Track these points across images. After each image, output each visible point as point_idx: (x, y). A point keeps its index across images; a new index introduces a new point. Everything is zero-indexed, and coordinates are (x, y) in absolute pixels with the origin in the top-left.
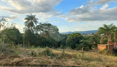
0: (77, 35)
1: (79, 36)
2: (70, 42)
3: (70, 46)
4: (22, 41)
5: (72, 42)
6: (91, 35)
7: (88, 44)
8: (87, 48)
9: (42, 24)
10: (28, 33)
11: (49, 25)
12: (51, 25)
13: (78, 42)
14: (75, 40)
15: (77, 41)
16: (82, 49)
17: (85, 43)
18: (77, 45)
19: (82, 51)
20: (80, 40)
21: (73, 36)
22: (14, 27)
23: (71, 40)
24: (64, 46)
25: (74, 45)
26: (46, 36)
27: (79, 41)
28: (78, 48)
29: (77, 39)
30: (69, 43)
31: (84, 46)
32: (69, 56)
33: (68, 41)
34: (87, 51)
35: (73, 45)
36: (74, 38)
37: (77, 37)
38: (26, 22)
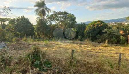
0: (100, 23)
1: (102, 25)
2: (90, 32)
3: (89, 38)
4: (33, 32)
5: (93, 33)
6: (114, 24)
7: (114, 34)
8: (112, 39)
9: (56, 13)
10: (39, 23)
11: (65, 13)
12: (67, 13)
13: (100, 33)
14: (95, 30)
15: (99, 31)
16: (107, 41)
17: (110, 34)
18: (99, 37)
19: (106, 44)
20: (103, 30)
21: (94, 26)
22: (23, 17)
23: (91, 29)
24: (82, 38)
25: (95, 36)
26: (62, 26)
27: (101, 31)
28: (100, 40)
29: (99, 28)
30: (88, 34)
31: (109, 37)
32: (85, 65)
33: (87, 31)
34: (112, 43)
35: (93, 36)
36: (95, 28)
37: (99, 25)
38: (37, 10)
